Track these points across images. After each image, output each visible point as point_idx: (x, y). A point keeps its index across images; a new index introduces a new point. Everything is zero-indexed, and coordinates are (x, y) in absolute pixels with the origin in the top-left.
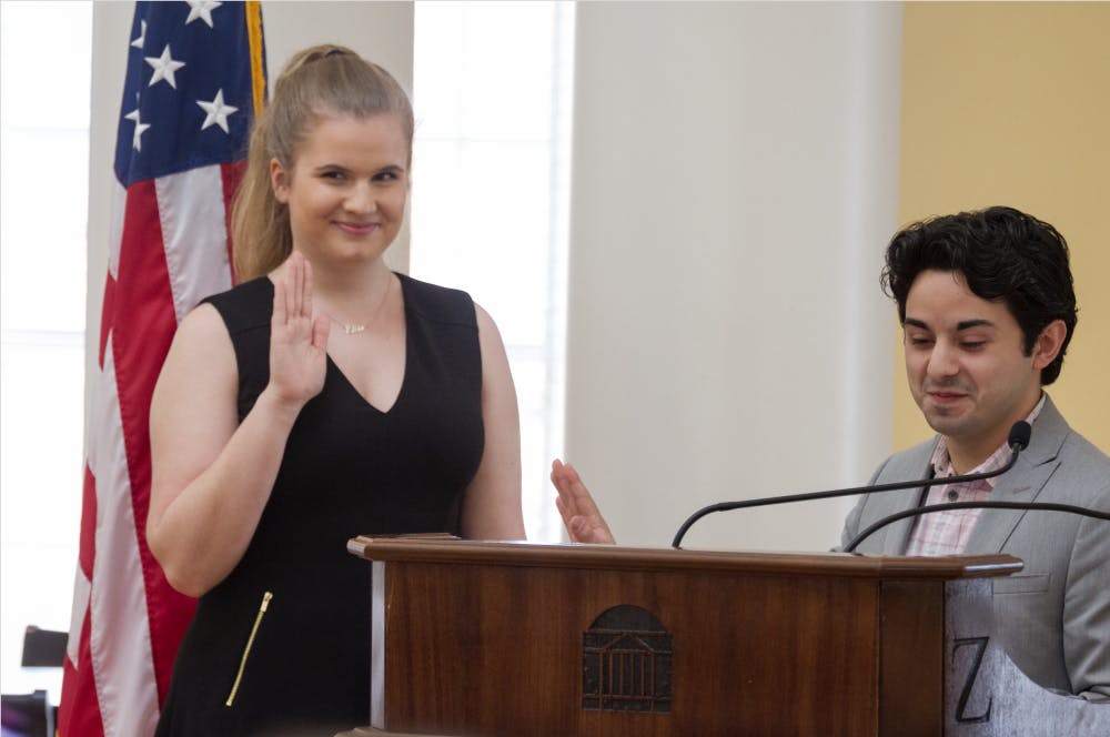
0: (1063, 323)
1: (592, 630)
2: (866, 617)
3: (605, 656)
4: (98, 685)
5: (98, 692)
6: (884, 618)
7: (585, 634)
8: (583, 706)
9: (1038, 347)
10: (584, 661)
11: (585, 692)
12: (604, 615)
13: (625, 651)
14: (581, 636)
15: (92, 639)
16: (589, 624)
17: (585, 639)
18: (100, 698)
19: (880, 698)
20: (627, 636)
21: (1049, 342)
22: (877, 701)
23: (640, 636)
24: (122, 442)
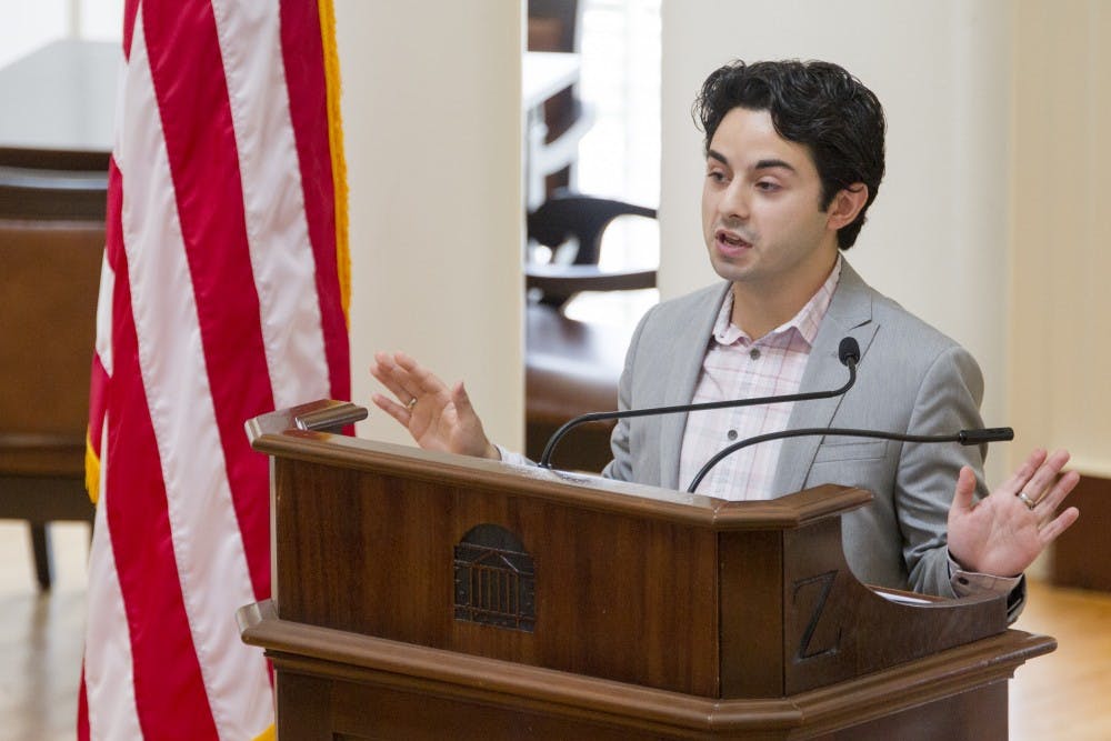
0: (866, 188)
1: (463, 544)
2: (707, 563)
3: (475, 570)
4: (149, 400)
5: (150, 406)
6: (723, 565)
7: (456, 548)
8: (456, 616)
9: (834, 206)
10: (456, 573)
11: (456, 602)
12: (473, 530)
13: (493, 568)
14: (453, 550)
15: (141, 352)
16: (459, 538)
17: (456, 552)
18: (152, 413)
19: (720, 642)
20: (494, 554)
21: (847, 203)
22: (717, 644)
23: (507, 556)
24: (163, 147)
